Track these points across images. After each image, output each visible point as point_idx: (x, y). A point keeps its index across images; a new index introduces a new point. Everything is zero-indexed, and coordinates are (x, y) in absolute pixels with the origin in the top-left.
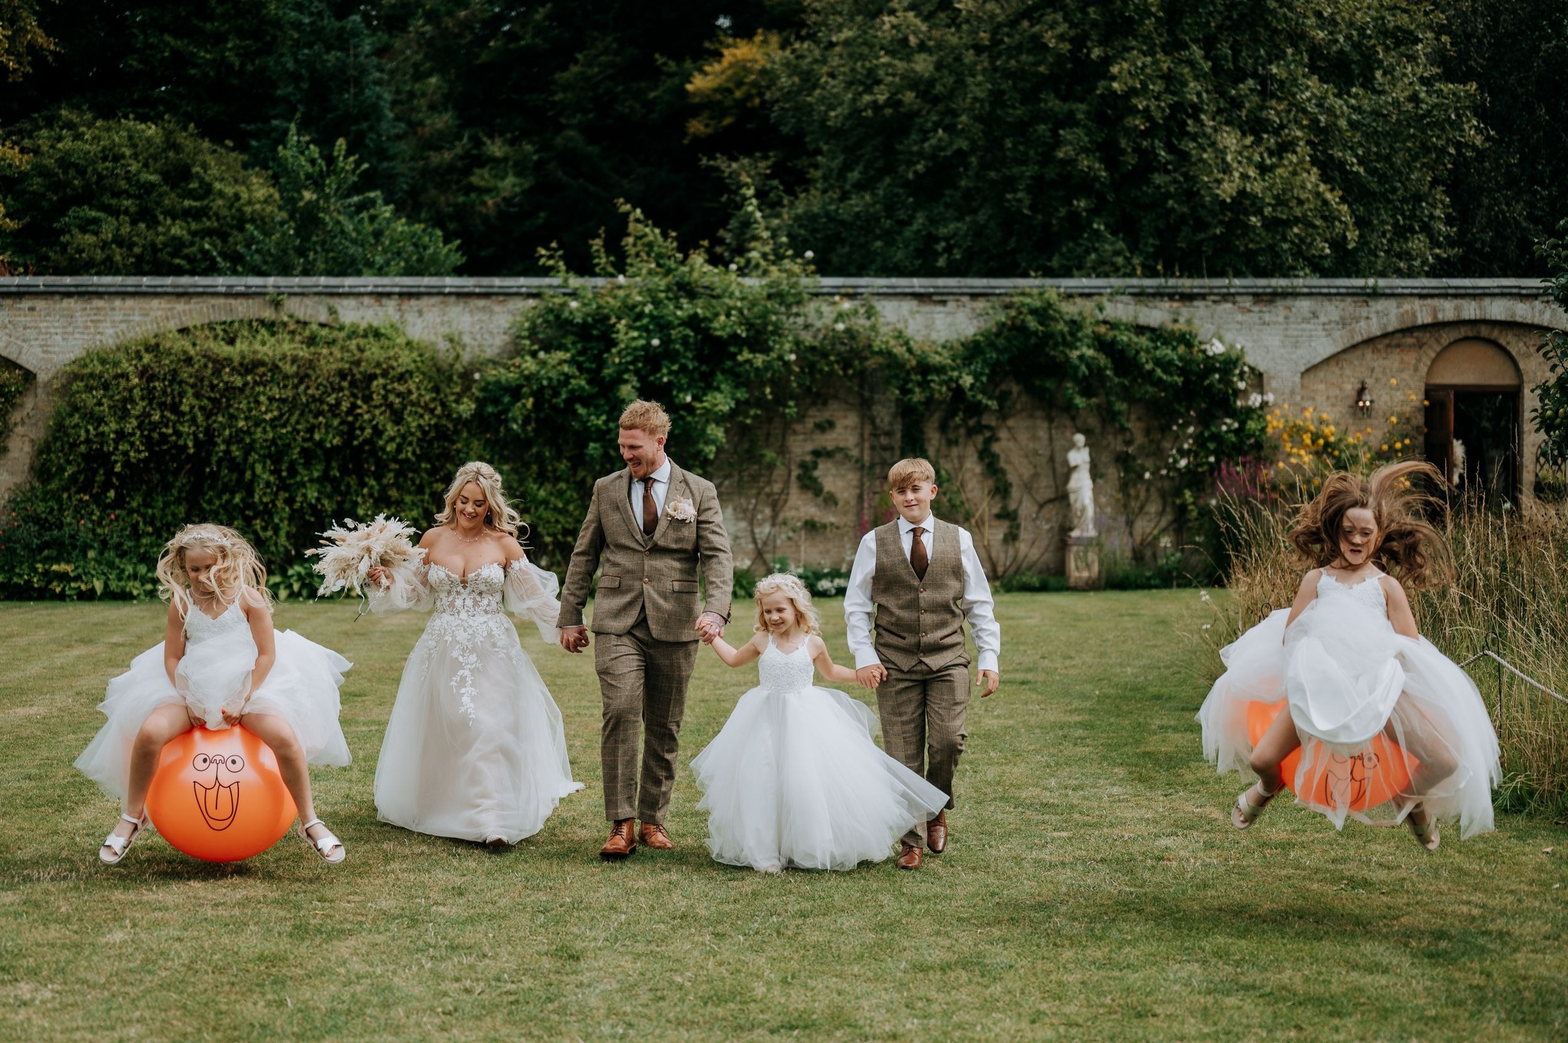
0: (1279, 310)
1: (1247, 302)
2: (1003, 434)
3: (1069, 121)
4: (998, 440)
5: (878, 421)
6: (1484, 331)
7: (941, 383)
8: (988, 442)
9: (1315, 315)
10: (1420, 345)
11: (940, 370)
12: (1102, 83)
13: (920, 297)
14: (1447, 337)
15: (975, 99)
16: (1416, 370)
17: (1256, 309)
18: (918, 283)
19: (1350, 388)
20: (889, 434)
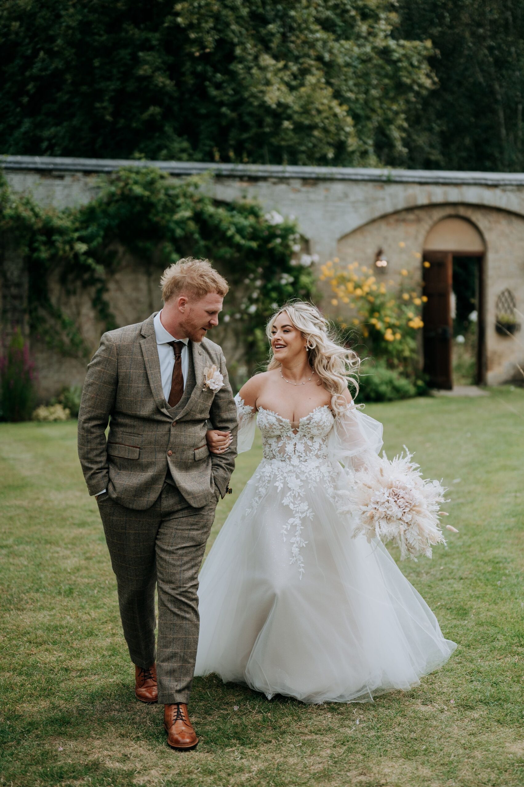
0: (321, 190)
1: (297, 184)
2: (112, 286)
3: (146, 46)
4: (107, 290)
5: (9, 274)
6: (462, 211)
7: (65, 243)
8: (100, 292)
9: (346, 195)
10: (419, 220)
11: (61, 231)
12: (170, 18)
13: (43, 172)
14: (437, 214)
15: (68, 27)
16: (416, 238)
17: (304, 189)
18: (39, 161)
19: (371, 251)
20: (18, 285)
